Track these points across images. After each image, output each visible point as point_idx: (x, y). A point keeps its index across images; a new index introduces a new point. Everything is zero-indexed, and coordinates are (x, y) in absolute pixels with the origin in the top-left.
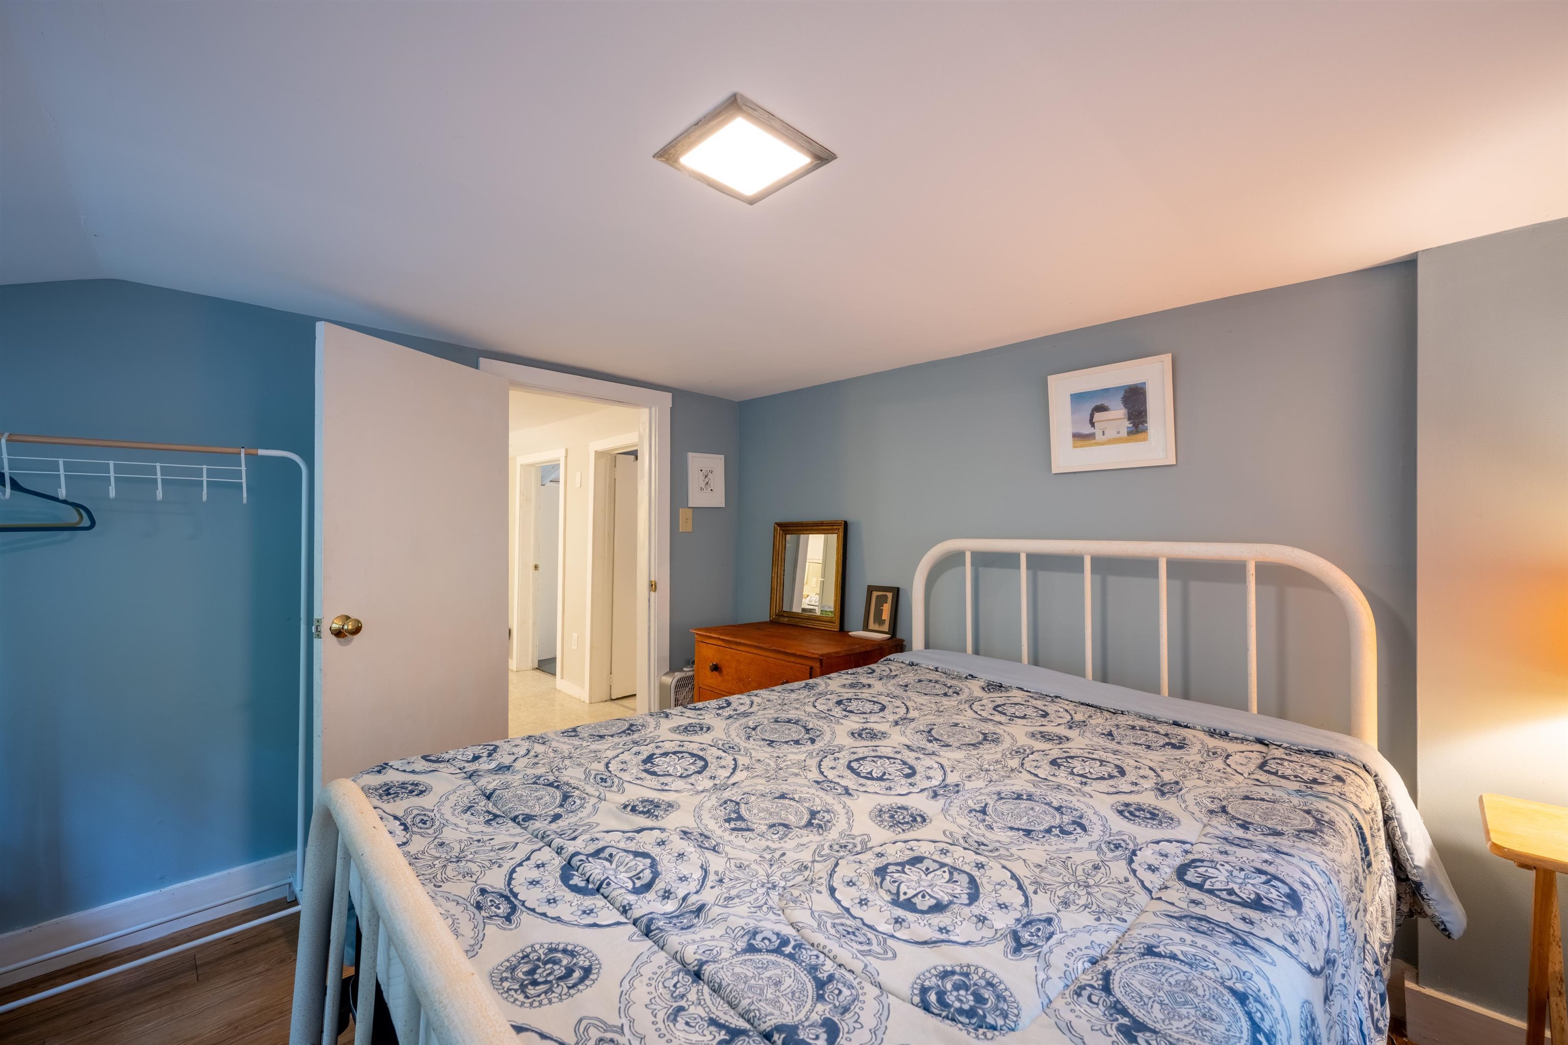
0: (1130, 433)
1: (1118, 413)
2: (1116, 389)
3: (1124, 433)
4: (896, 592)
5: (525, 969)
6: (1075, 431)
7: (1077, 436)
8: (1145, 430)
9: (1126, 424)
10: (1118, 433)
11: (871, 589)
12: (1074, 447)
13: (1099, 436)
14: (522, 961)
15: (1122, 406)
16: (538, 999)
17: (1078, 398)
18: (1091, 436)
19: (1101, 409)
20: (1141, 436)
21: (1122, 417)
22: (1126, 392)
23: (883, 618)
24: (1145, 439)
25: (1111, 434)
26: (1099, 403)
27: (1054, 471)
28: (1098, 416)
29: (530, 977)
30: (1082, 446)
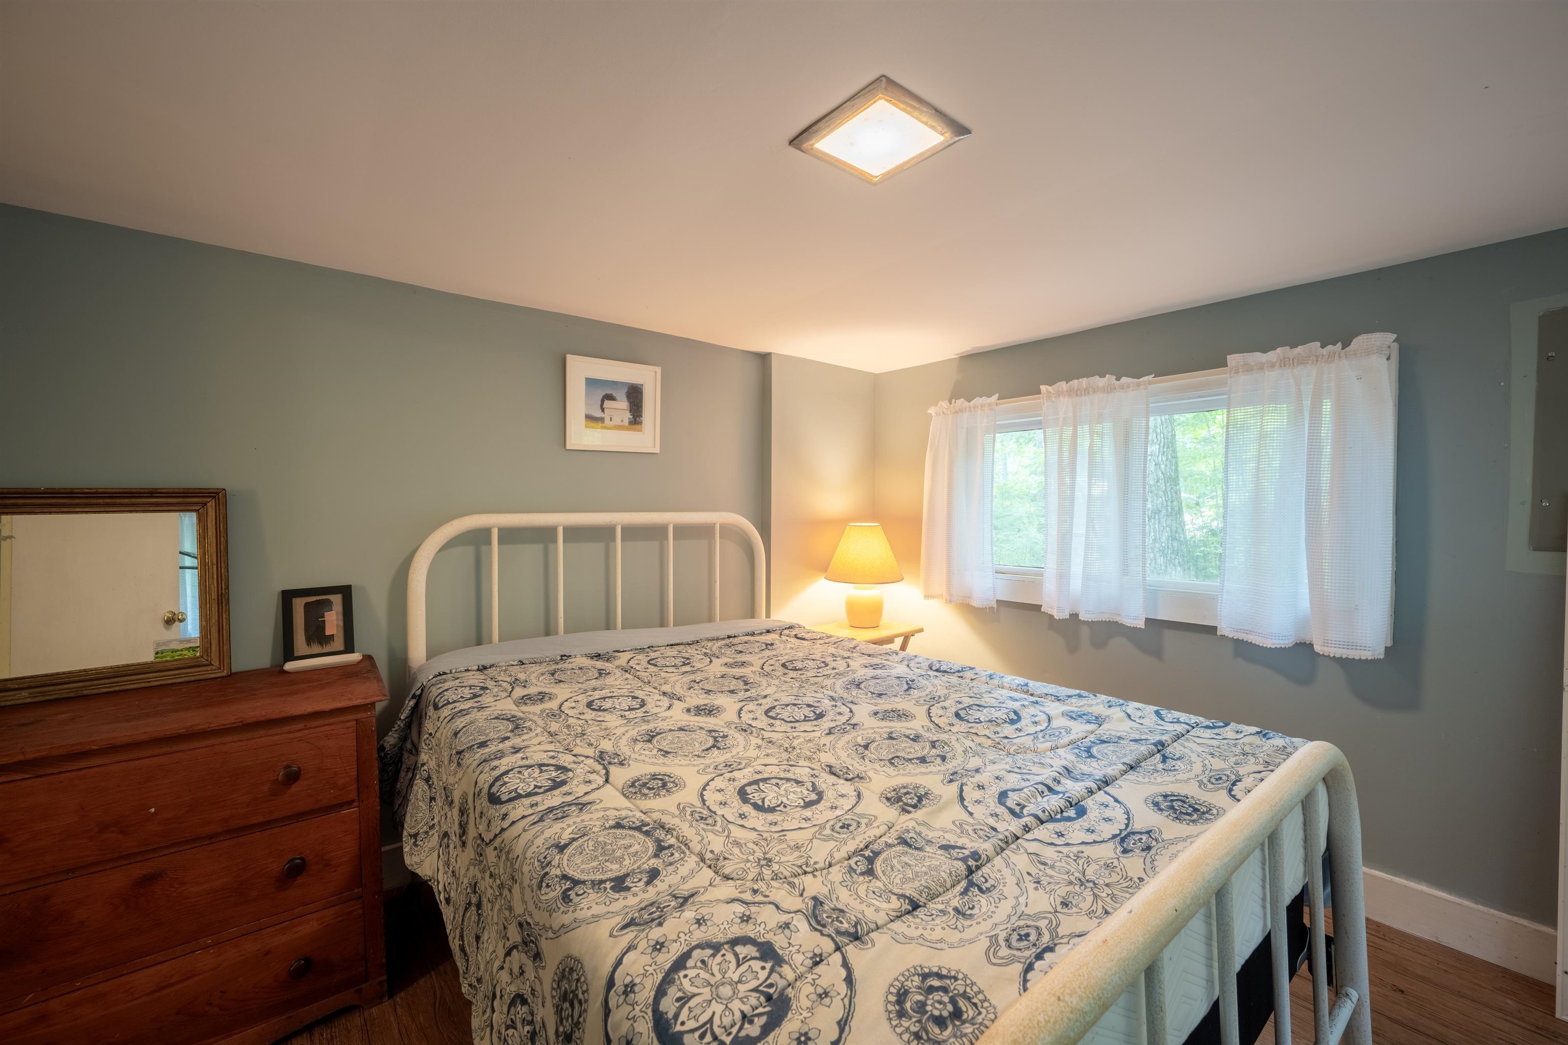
0: (631, 423)
1: (622, 404)
2: (623, 384)
3: (626, 423)
4: (346, 592)
5: (937, 1031)
6: (588, 413)
7: (589, 417)
8: (640, 423)
9: (628, 416)
10: (622, 421)
11: (288, 597)
12: (586, 427)
13: (607, 421)
14: (925, 1037)
15: (625, 399)
16: (979, 1004)
17: (591, 383)
18: (602, 420)
19: (610, 397)
20: (637, 427)
21: (625, 408)
22: (629, 388)
23: (328, 633)
24: (640, 430)
25: (617, 421)
26: (609, 392)
27: (568, 448)
28: (607, 403)
29: (949, 1022)
30: (592, 428)
